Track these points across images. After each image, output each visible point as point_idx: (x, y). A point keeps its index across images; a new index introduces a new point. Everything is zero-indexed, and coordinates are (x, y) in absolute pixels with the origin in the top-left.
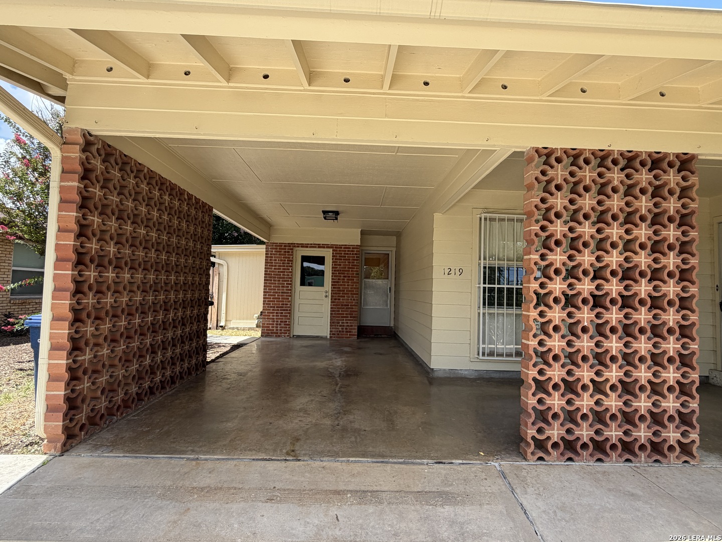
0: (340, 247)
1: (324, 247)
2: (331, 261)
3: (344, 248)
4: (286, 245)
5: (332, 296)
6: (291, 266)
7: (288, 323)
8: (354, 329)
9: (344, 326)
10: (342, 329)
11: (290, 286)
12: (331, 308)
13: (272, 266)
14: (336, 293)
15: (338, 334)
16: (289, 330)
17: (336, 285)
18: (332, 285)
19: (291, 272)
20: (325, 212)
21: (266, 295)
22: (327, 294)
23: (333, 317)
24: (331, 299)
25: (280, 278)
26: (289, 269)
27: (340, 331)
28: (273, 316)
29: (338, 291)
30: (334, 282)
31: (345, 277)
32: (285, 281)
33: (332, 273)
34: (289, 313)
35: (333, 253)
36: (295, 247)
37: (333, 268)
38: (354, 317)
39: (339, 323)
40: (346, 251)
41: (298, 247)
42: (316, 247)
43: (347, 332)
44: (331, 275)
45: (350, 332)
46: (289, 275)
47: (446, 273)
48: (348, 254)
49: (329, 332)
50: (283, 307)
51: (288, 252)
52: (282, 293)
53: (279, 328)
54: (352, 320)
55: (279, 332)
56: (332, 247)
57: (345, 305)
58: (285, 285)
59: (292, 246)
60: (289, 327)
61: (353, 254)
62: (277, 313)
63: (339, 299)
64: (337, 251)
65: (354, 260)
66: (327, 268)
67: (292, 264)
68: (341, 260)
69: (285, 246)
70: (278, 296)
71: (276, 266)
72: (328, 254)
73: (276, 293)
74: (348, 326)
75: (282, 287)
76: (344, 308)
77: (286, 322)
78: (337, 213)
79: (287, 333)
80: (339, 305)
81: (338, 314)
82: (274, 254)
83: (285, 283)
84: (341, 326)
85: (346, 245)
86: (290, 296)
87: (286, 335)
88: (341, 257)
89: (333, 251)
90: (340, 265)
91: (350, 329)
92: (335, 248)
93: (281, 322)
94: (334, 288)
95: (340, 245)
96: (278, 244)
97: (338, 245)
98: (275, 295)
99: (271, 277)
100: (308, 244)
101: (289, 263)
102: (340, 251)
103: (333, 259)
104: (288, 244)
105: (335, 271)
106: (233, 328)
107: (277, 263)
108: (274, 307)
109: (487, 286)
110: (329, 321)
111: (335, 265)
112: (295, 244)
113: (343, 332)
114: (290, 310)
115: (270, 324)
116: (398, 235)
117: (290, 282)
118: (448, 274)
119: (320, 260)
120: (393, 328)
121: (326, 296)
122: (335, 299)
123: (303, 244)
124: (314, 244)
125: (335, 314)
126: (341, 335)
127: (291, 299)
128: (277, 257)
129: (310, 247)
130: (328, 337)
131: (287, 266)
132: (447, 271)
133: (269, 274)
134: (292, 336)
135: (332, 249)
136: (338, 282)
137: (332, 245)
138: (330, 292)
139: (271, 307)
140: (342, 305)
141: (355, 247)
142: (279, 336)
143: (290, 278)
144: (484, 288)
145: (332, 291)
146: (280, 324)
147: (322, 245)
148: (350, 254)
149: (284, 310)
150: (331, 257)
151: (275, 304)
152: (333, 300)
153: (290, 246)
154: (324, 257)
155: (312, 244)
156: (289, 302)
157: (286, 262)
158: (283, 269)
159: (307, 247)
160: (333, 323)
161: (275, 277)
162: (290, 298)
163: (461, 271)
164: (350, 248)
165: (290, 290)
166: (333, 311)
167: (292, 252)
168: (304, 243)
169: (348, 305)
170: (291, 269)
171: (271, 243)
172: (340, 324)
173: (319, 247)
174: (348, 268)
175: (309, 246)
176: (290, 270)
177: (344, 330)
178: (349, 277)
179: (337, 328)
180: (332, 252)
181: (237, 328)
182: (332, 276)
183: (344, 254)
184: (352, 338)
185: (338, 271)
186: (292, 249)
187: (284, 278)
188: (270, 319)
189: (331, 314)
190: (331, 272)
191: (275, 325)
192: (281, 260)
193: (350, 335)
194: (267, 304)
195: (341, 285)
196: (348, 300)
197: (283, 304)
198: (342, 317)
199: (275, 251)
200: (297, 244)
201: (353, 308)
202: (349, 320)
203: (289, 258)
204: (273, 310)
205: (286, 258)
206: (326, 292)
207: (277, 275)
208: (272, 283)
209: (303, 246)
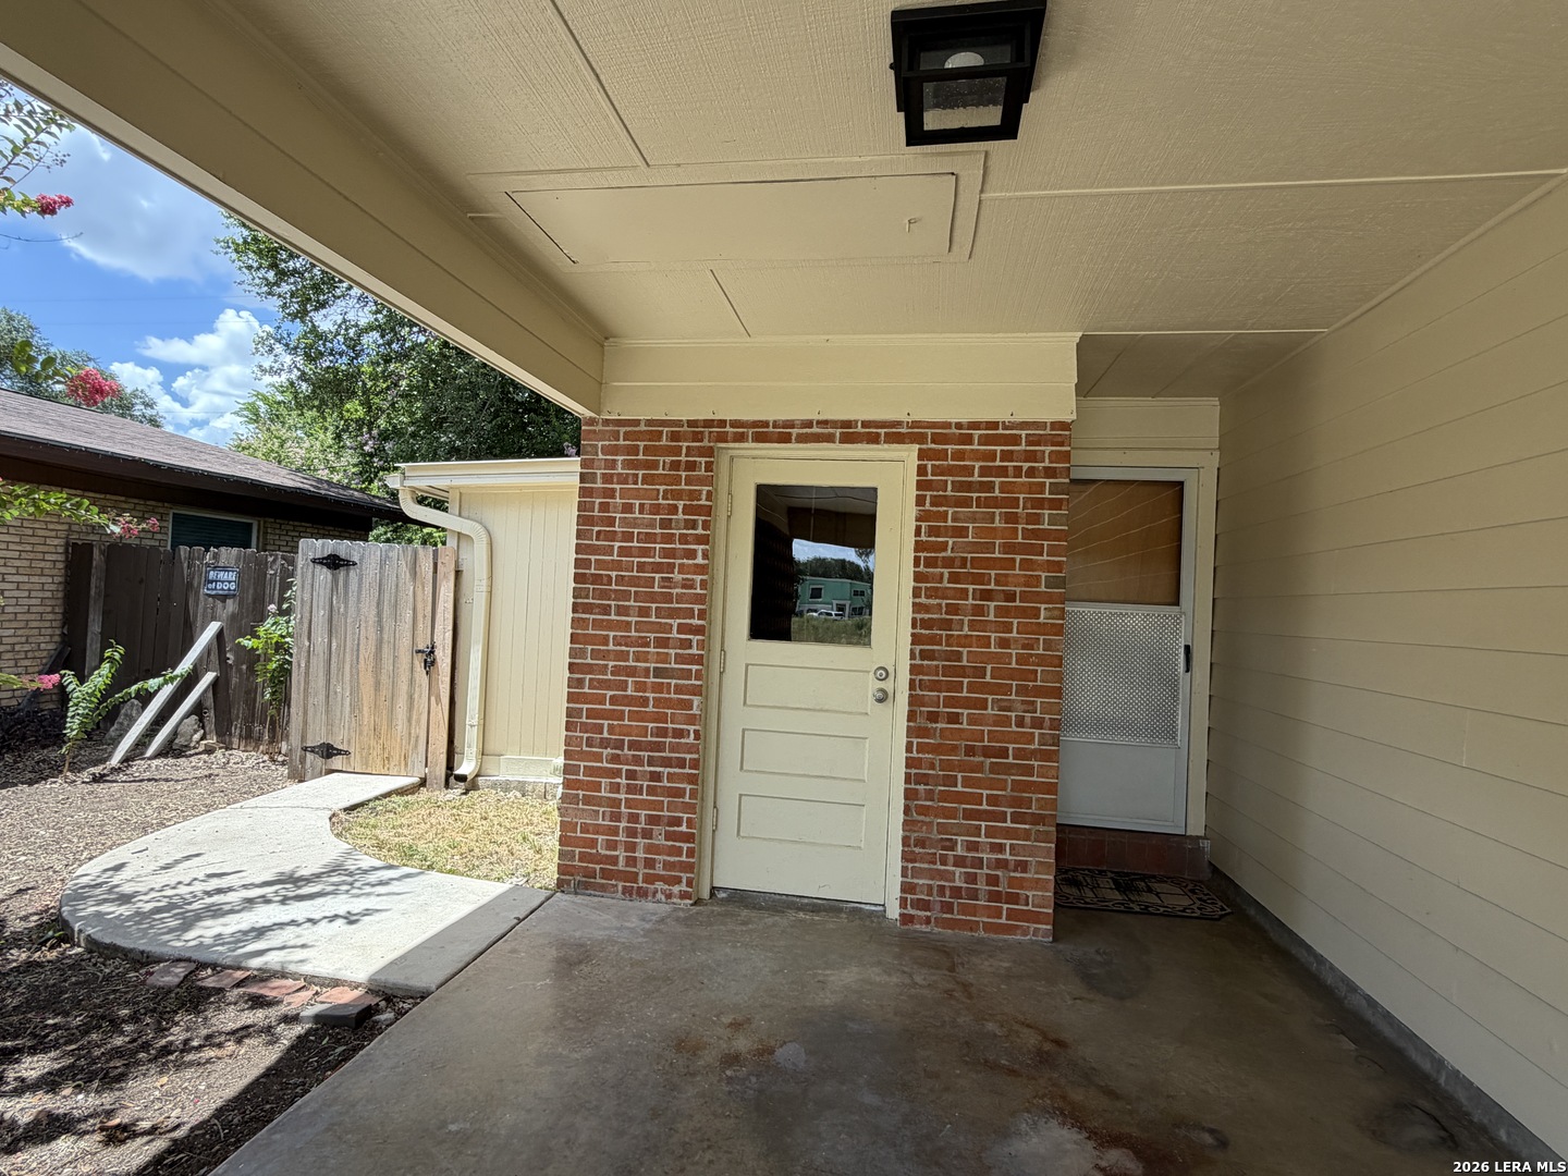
0: (962, 433)
1: (873, 439)
2: (912, 511)
3: (985, 440)
4: (678, 432)
5: (913, 699)
6: (703, 540)
7: (684, 828)
8: (1037, 885)
9: (979, 863)
10: (971, 878)
11: (695, 638)
12: (910, 763)
13: (612, 536)
14: (935, 686)
15: (948, 907)
16: (689, 868)
17: (934, 640)
18: (916, 639)
19: (702, 569)
21: (580, 683)
22: (888, 685)
23: (923, 810)
24: (911, 716)
25: (652, 597)
26: (692, 554)
27: (956, 892)
28: (616, 788)
29: (947, 671)
30: (926, 624)
31: (987, 595)
32: (673, 613)
33: (918, 577)
34: (692, 779)
35: (921, 470)
36: (722, 438)
37: (919, 547)
39: (952, 846)
40: (992, 456)
41: (740, 438)
42: (829, 439)
43: (995, 897)
44: (910, 583)
45: (1014, 898)
46: (688, 585)
48: (1003, 472)
49: (895, 892)
50: (659, 747)
51: (691, 466)
52: (658, 673)
53: (640, 854)
54: (1026, 835)
55: (641, 871)
56: (919, 439)
57: (987, 751)
58: (675, 634)
59: (707, 439)
60: (691, 853)
61: (1031, 472)
62: (631, 775)
63: (954, 719)
64: (942, 455)
65: (1040, 503)
66: (889, 558)
67: (706, 525)
68: (966, 503)
69: (675, 437)
70: (640, 687)
71: (628, 537)
72: (893, 478)
73: (631, 672)
74: (1002, 865)
75: (659, 643)
76: (979, 768)
77: (678, 822)
79: (678, 881)
80: (954, 749)
81: (944, 797)
82: (623, 479)
83: (675, 623)
84: (959, 862)
85: (994, 425)
86: (697, 691)
87: (676, 889)
88: (969, 487)
89: (922, 455)
90: (962, 532)
91: (1012, 882)
92: (935, 442)
93: (652, 820)
94: (924, 655)
95: (959, 426)
96: (643, 428)
97: (947, 425)
98: (623, 686)
99: (604, 595)
100: (790, 424)
101: (694, 525)
102: (959, 455)
103: (920, 501)
104: (691, 423)
105: (930, 563)
106: (506, 787)
107: (635, 523)
108: (619, 745)
110: (897, 833)
111: (932, 531)
112: (722, 423)
113: (974, 895)
114: (695, 764)
115: (598, 830)
117: (696, 622)
120: (1206, 844)
121: (882, 698)
122: (933, 717)
123: (765, 424)
124: (819, 422)
125: (930, 795)
126: (964, 909)
127: (705, 707)
128: (637, 494)
129: (802, 439)
130: (894, 912)
131: (684, 539)
133: (597, 579)
134: (706, 894)
135: (917, 447)
136: (947, 625)
137: (916, 424)
138: (904, 676)
139: (604, 743)
140: (970, 751)
141: (1041, 433)
142: (642, 893)
143: (700, 599)
145: (914, 669)
146: (647, 834)
147: (865, 424)
148: (1018, 472)
149: (667, 762)
150: (913, 492)
151: (627, 731)
152: (921, 722)
153: (697, 437)
154: (872, 494)
155: (809, 424)
156: (692, 720)
157: (680, 516)
158: (667, 553)
159: (785, 439)
160: (921, 843)
161: (625, 595)
162: (696, 700)
164: (1015, 440)
165: (699, 660)
166: (923, 783)
167: (709, 467)
168: (771, 418)
169: (1004, 753)
170: (705, 556)
171: (607, 422)
172: (960, 851)
173: (849, 439)
174: (1008, 548)
175: (795, 431)
176: (700, 560)
177: (982, 886)
178: (1010, 597)
179: (942, 875)
180: (914, 463)
181: (522, 788)
182: (916, 593)
183: (984, 471)
184: (1025, 932)
185: (948, 563)
186: (709, 452)
187: (668, 598)
188: (598, 802)
189: (909, 795)
190: (909, 569)
191: (622, 838)
192: (656, 509)
193: (1011, 915)
194: (585, 728)
195: (965, 641)
196: (1006, 721)
197: (662, 732)
198: (969, 815)
199: (628, 464)
200: (735, 424)
201: (1029, 771)
202: (1009, 833)
203: (694, 495)
204: (615, 759)
205: (678, 495)
206: (884, 674)
207: (634, 581)
208: (610, 625)
209: (763, 432)
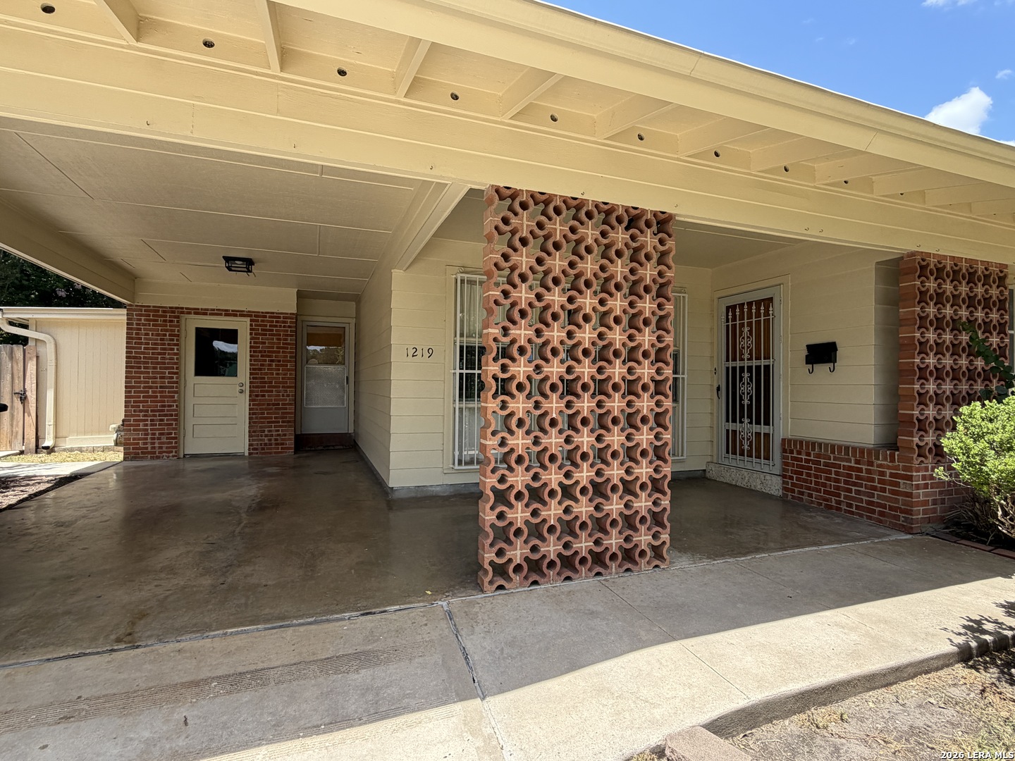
0: (264, 315)
1: (236, 315)
2: (249, 337)
3: (270, 317)
4: (165, 310)
5: (250, 391)
6: (177, 345)
7: (173, 435)
8: (289, 439)
9: (272, 435)
10: (270, 440)
11: (175, 376)
12: (250, 409)
13: (141, 343)
14: (257, 387)
15: (263, 449)
16: (175, 447)
17: (257, 374)
18: (251, 374)
19: (176, 354)
20: (226, 260)
21: (130, 392)
22: (243, 388)
23: (255, 422)
24: (250, 396)
25: (158, 363)
26: (173, 349)
27: (265, 444)
28: (146, 425)
29: (261, 382)
30: (254, 369)
31: (272, 361)
32: (166, 368)
33: (251, 356)
34: (175, 420)
35: (251, 325)
36: (183, 313)
37: (251, 347)
38: (289, 422)
39: (264, 431)
40: (273, 322)
41: (190, 313)
42: (221, 315)
43: (277, 444)
44: (248, 358)
45: (282, 444)
46: (171, 359)
47: (410, 355)
48: (276, 326)
49: (247, 447)
50: (163, 411)
51: (171, 321)
52: (161, 387)
53: (157, 445)
54: (286, 426)
55: (157, 451)
56: (250, 316)
57: (274, 405)
58: (167, 375)
59: (177, 313)
60: (176, 443)
61: (284, 327)
62: (152, 420)
63: (264, 396)
64: (258, 321)
65: (287, 335)
66: (241, 350)
67: (177, 340)
68: (266, 335)
69: (164, 312)
70: (153, 392)
71: (147, 344)
72: (243, 327)
73: (151, 387)
74: (279, 435)
75: (161, 378)
76: (271, 409)
77: (171, 434)
78: (249, 263)
79: (172, 452)
80: (263, 405)
81: (261, 418)
82: (144, 325)
83: (167, 371)
84: (266, 436)
85: (273, 313)
86: (176, 392)
87: (171, 455)
88: (266, 330)
89: (251, 321)
90: (264, 343)
91: (282, 440)
92: (255, 317)
93: (160, 434)
94: (253, 378)
95: (262, 313)
96: (151, 308)
97: (259, 312)
98: (148, 392)
99: (139, 363)
100: (207, 310)
101: (173, 340)
102: (262, 321)
103: (251, 334)
104: (170, 308)
105: (254, 352)
106: (71, 450)
107: (150, 339)
108: (147, 411)
109: (464, 371)
110: (247, 430)
111: (255, 343)
112: (182, 308)
113: (271, 444)
114: (176, 415)
115: (139, 439)
116: (357, 299)
117: (175, 371)
118: (413, 356)
119: (231, 336)
120: (353, 435)
121: (241, 392)
122: (257, 396)
123: (198, 309)
124: (217, 310)
125: (256, 418)
126: (268, 449)
127: (179, 397)
128: (150, 330)
129: (211, 314)
130: (247, 454)
131: (169, 344)
132: (411, 352)
133: (134, 358)
134: (182, 456)
135: (249, 318)
136: (260, 369)
137: (249, 312)
138: (248, 385)
139: (141, 411)
140: (268, 405)
141: (287, 316)
142: (158, 458)
143: (176, 363)
144: (461, 375)
145: (250, 382)
146: (159, 439)
147: (232, 311)
148: (280, 326)
149: (166, 415)
150: (249, 331)
151: (150, 406)
152: (254, 397)
153: (173, 312)
154: (236, 331)
155: (214, 310)
156: (175, 401)
157: (168, 337)
158: (162, 349)
159: (206, 314)
160: (254, 432)
161: (148, 363)
162: (176, 395)
163: (430, 351)
164: (279, 317)
165: (177, 383)
166: (253, 414)
167: (178, 322)
168: (200, 307)
169: (279, 404)
170: (178, 350)
171: (137, 306)
172: (266, 433)
173: (226, 315)
174: (277, 348)
175: (209, 312)
176: (175, 351)
177: (273, 442)
178: (279, 361)
179: (261, 440)
180: (249, 323)
181: (80, 450)
182: (251, 360)
183: (270, 326)
184: (286, 452)
185: (260, 352)
186: (178, 317)
187: (164, 363)
188: (139, 430)
189: (250, 418)
190: (248, 354)
191: (149, 441)
192: (158, 335)
193: (282, 448)
194: (132, 406)
195: (266, 374)
196: (279, 396)
197: (164, 406)
198: (269, 422)
199: (145, 320)
200: (187, 308)
201: (286, 409)
202: (281, 426)
203: (173, 331)
204: (145, 416)
205: (167, 330)
206: (242, 385)
207: (151, 358)
208: (141, 373)
209: (197, 312)
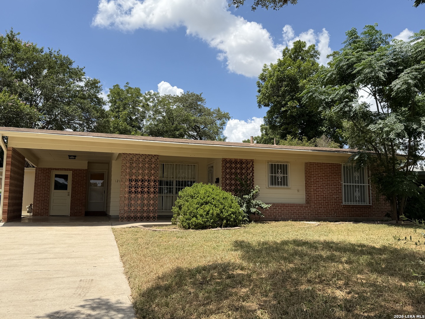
0: (76, 170)
1: (68, 170)
2: (72, 177)
3: (79, 171)
4: (47, 169)
5: (71, 195)
6: (50, 180)
7: (47, 209)
8: (83, 211)
9: (78, 210)
10: (77, 211)
11: (48, 190)
13: (39, 179)
15: (75, 214)
16: (48, 213)
18: (72, 189)
19: (49, 183)
20: (69, 156)
21: (35, 195)
25: (44, 186)
27: (76, 212)
28: (39, 205)
29: (75, 192)
31: (79, 185)
34: (48, 204)
36: (52, 170)
37: (72, 180)
38: (83, 205)
39: (75, 208)
41: (54, 170)
43: (79, 212)
44: (71, 184)
45: (81, 213)
46: (48, 184)
48: (80, 173)
49: (69, 213)
50: (44, 201)
51: (48, 172)
52: (44, 193)
55: (42, 213)
56: (72, 170)
57: (79, 199)
59: (50, 170)
60: (48, 211)
61: (83, 174)
62: (41, 204)
63: (75, 196)
65: (84, 176)
66: (69, 181)
67: (50, 178)
70: (42, 195)
71: (41, 180)
72: (70, 174)
73: (41, 193)
74: (80, 209)
75: (44, 190)
76: (78, 201)
78: (75, 156)
79: (46, 215)
80: (75, 199)
82: (40, 174)
83: (46, 188)
84: (76, 210)
85: (80, 169)
86: (48, 195)
88: (77, 175)
90: (76, 179)
91: (81, 211)
92: (74, 171)
93: (43, 208)
96: (43, 168)
98: (40, 195)
99: (38, 185)
101: (48, 178)
102: (76, 172)
105: (73, 182)
107: (42, 178)
108: (40, 201)
110: (70, 207)
111: (74, 179)
112: (52, 168)
113: (77, 212)
114: (48, 202)
115: (37, 210)
116: (108, 164)
117: (48, 188)
118: (117, 182)
119: (65, 177)
121: (68, 195)
122: (73, 196)
124: (62, 169)
125: (73, 204)
128: (42, 175)
129: (60, 170)
130: (69, 216)
131: (47, 180)
133: (37, 184)
134: (49, 216)
136: (75, 188)
138: (71, 193)
139: (38, 201)
140: (77, 199)
141: (84, 170)
142: (42, 216)
143: (49, 186)
145: (72, 192)
146: (43, 210)
149: (45, 202)
150: (72, 175)
151: (40, 199)
153: (49, 170)
154: (68, 175)
156: (48, 198)
158: (45, 181)
159: (59, 170)
160: (72, 208)
161: (41, 186)
164: (82, 171)
165: (49, 192)
166: (72, 202)
167: (50, 173)
171: (38, 167)
173: (65, 170)
174: (81, 180)
178: (81, 185)
179: (74, 211)
180: (72, 173)
184: (82, 215)
185: (75, 182)
186: (50, 171)
188: (37, 207)
189: (71, 204)
190: (71, 183)
191: (40, 210)
192: (44, 177)
194: (35, 199)
195: (77, 189)
196: (80, 196)
197: (45, 199)
198: (77, 205)
199: (41, 172)
201: (83, 201)
202: (81, 207)
203: (49, 175)
205: (47, 175)
206: (69, 193)
207: (41, 184)
208: (39, 189)
209: (56, 169)
